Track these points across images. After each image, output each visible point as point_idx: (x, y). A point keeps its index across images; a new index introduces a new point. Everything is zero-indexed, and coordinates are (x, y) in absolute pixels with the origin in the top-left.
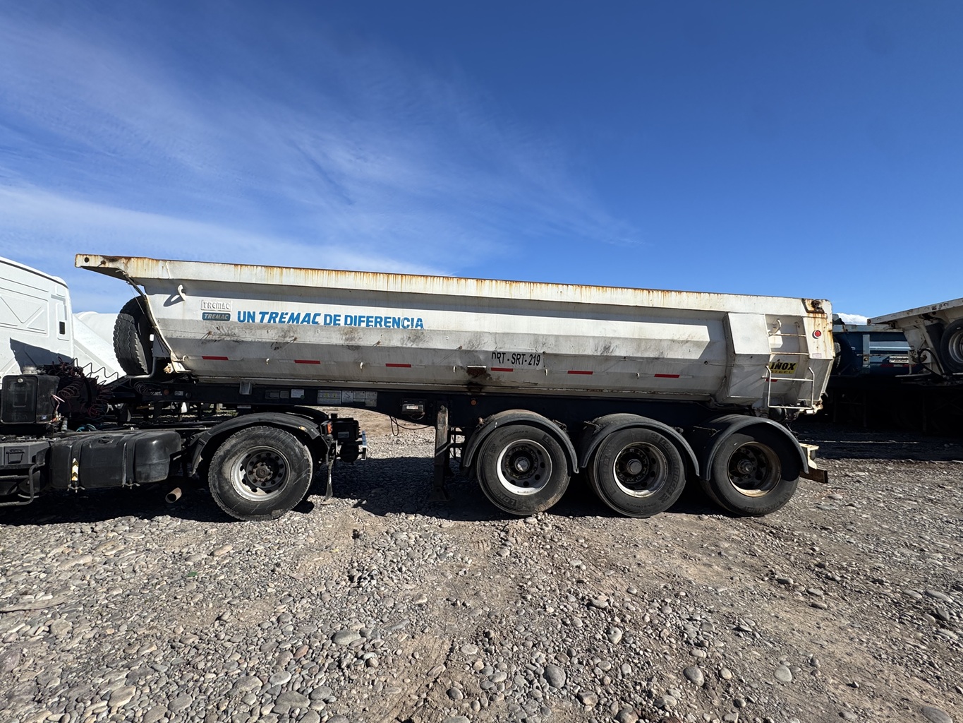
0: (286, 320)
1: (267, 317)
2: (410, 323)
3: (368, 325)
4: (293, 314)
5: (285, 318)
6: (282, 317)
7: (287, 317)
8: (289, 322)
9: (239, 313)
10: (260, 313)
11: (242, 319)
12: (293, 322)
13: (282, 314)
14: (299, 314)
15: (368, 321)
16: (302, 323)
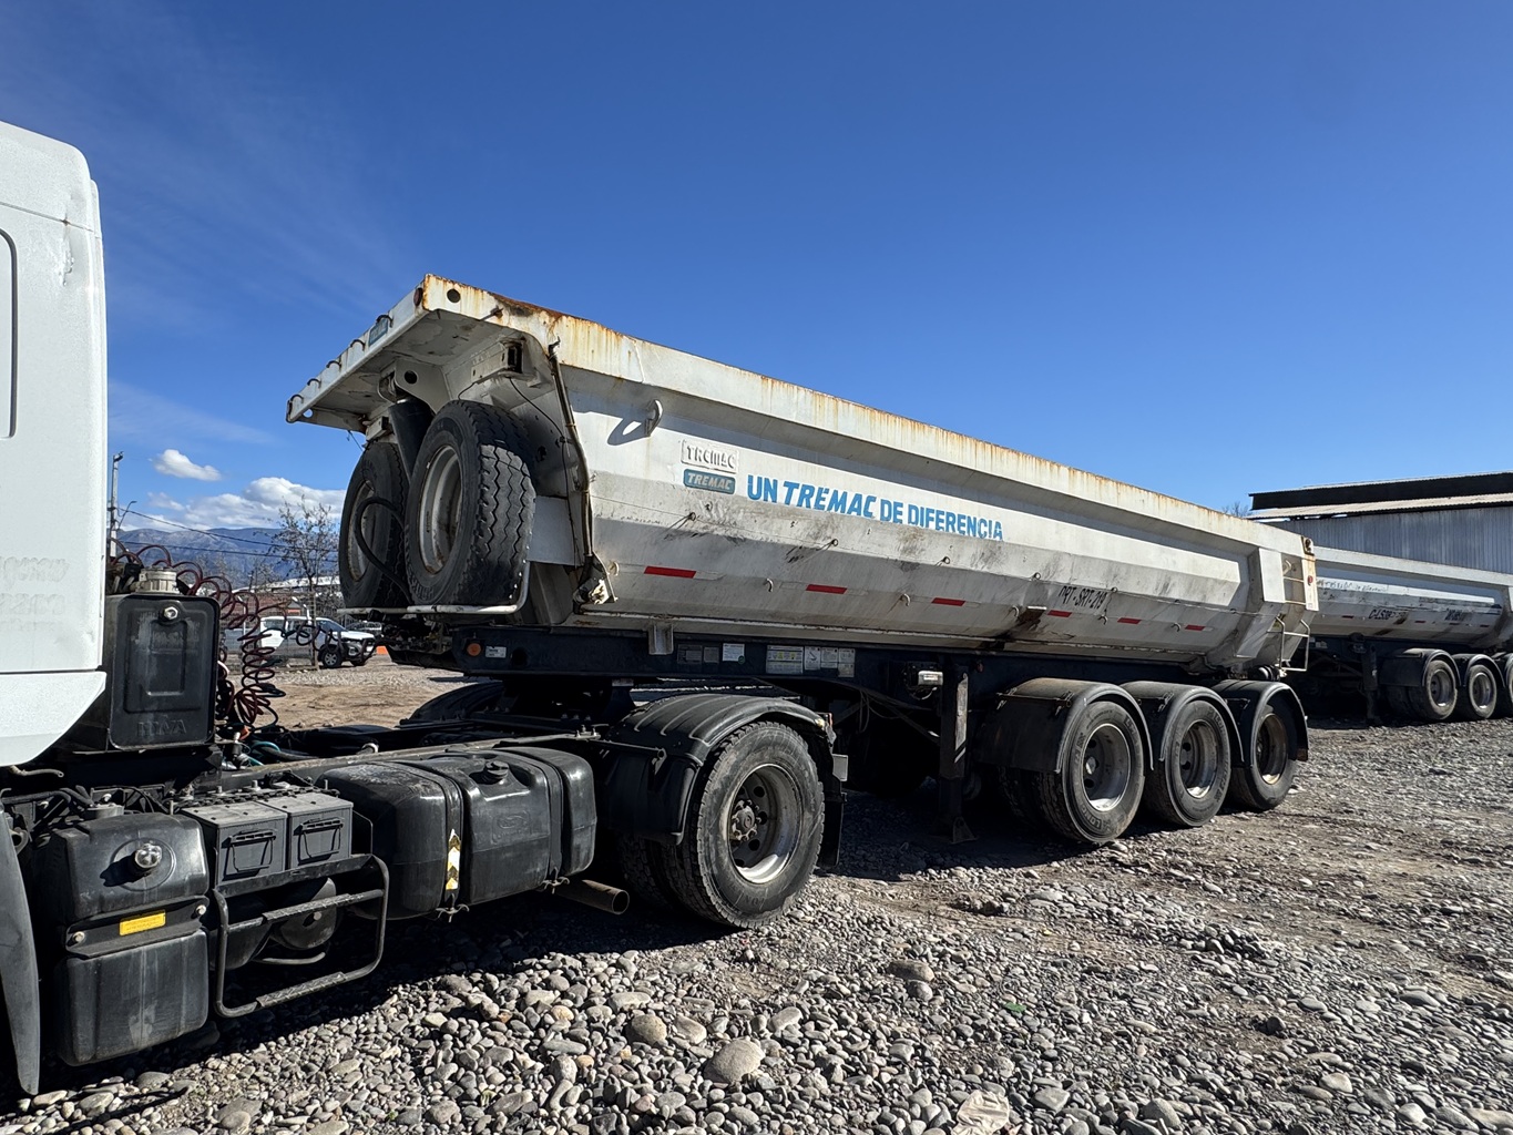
0: (826, 503)
1: (796, 493)
2: (987, 529)
3: (938, 528)
4: (836, 492)
5: (824, 499)
6: (819, 498)
7: (828, 497)
8: (829, 509)
9: (751, 478)
10: (786, 484)
11: (755, 492)
12: (836, 510)
13: (820, 489)
14: (845, 494)
15: (939, 520)
16: (849, 512)
